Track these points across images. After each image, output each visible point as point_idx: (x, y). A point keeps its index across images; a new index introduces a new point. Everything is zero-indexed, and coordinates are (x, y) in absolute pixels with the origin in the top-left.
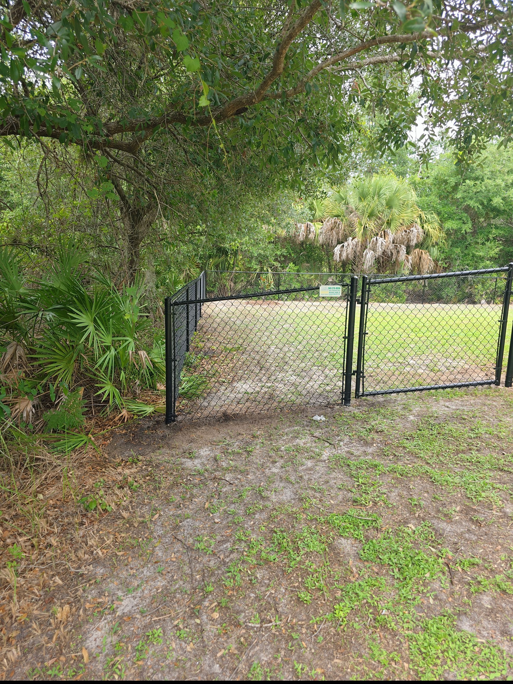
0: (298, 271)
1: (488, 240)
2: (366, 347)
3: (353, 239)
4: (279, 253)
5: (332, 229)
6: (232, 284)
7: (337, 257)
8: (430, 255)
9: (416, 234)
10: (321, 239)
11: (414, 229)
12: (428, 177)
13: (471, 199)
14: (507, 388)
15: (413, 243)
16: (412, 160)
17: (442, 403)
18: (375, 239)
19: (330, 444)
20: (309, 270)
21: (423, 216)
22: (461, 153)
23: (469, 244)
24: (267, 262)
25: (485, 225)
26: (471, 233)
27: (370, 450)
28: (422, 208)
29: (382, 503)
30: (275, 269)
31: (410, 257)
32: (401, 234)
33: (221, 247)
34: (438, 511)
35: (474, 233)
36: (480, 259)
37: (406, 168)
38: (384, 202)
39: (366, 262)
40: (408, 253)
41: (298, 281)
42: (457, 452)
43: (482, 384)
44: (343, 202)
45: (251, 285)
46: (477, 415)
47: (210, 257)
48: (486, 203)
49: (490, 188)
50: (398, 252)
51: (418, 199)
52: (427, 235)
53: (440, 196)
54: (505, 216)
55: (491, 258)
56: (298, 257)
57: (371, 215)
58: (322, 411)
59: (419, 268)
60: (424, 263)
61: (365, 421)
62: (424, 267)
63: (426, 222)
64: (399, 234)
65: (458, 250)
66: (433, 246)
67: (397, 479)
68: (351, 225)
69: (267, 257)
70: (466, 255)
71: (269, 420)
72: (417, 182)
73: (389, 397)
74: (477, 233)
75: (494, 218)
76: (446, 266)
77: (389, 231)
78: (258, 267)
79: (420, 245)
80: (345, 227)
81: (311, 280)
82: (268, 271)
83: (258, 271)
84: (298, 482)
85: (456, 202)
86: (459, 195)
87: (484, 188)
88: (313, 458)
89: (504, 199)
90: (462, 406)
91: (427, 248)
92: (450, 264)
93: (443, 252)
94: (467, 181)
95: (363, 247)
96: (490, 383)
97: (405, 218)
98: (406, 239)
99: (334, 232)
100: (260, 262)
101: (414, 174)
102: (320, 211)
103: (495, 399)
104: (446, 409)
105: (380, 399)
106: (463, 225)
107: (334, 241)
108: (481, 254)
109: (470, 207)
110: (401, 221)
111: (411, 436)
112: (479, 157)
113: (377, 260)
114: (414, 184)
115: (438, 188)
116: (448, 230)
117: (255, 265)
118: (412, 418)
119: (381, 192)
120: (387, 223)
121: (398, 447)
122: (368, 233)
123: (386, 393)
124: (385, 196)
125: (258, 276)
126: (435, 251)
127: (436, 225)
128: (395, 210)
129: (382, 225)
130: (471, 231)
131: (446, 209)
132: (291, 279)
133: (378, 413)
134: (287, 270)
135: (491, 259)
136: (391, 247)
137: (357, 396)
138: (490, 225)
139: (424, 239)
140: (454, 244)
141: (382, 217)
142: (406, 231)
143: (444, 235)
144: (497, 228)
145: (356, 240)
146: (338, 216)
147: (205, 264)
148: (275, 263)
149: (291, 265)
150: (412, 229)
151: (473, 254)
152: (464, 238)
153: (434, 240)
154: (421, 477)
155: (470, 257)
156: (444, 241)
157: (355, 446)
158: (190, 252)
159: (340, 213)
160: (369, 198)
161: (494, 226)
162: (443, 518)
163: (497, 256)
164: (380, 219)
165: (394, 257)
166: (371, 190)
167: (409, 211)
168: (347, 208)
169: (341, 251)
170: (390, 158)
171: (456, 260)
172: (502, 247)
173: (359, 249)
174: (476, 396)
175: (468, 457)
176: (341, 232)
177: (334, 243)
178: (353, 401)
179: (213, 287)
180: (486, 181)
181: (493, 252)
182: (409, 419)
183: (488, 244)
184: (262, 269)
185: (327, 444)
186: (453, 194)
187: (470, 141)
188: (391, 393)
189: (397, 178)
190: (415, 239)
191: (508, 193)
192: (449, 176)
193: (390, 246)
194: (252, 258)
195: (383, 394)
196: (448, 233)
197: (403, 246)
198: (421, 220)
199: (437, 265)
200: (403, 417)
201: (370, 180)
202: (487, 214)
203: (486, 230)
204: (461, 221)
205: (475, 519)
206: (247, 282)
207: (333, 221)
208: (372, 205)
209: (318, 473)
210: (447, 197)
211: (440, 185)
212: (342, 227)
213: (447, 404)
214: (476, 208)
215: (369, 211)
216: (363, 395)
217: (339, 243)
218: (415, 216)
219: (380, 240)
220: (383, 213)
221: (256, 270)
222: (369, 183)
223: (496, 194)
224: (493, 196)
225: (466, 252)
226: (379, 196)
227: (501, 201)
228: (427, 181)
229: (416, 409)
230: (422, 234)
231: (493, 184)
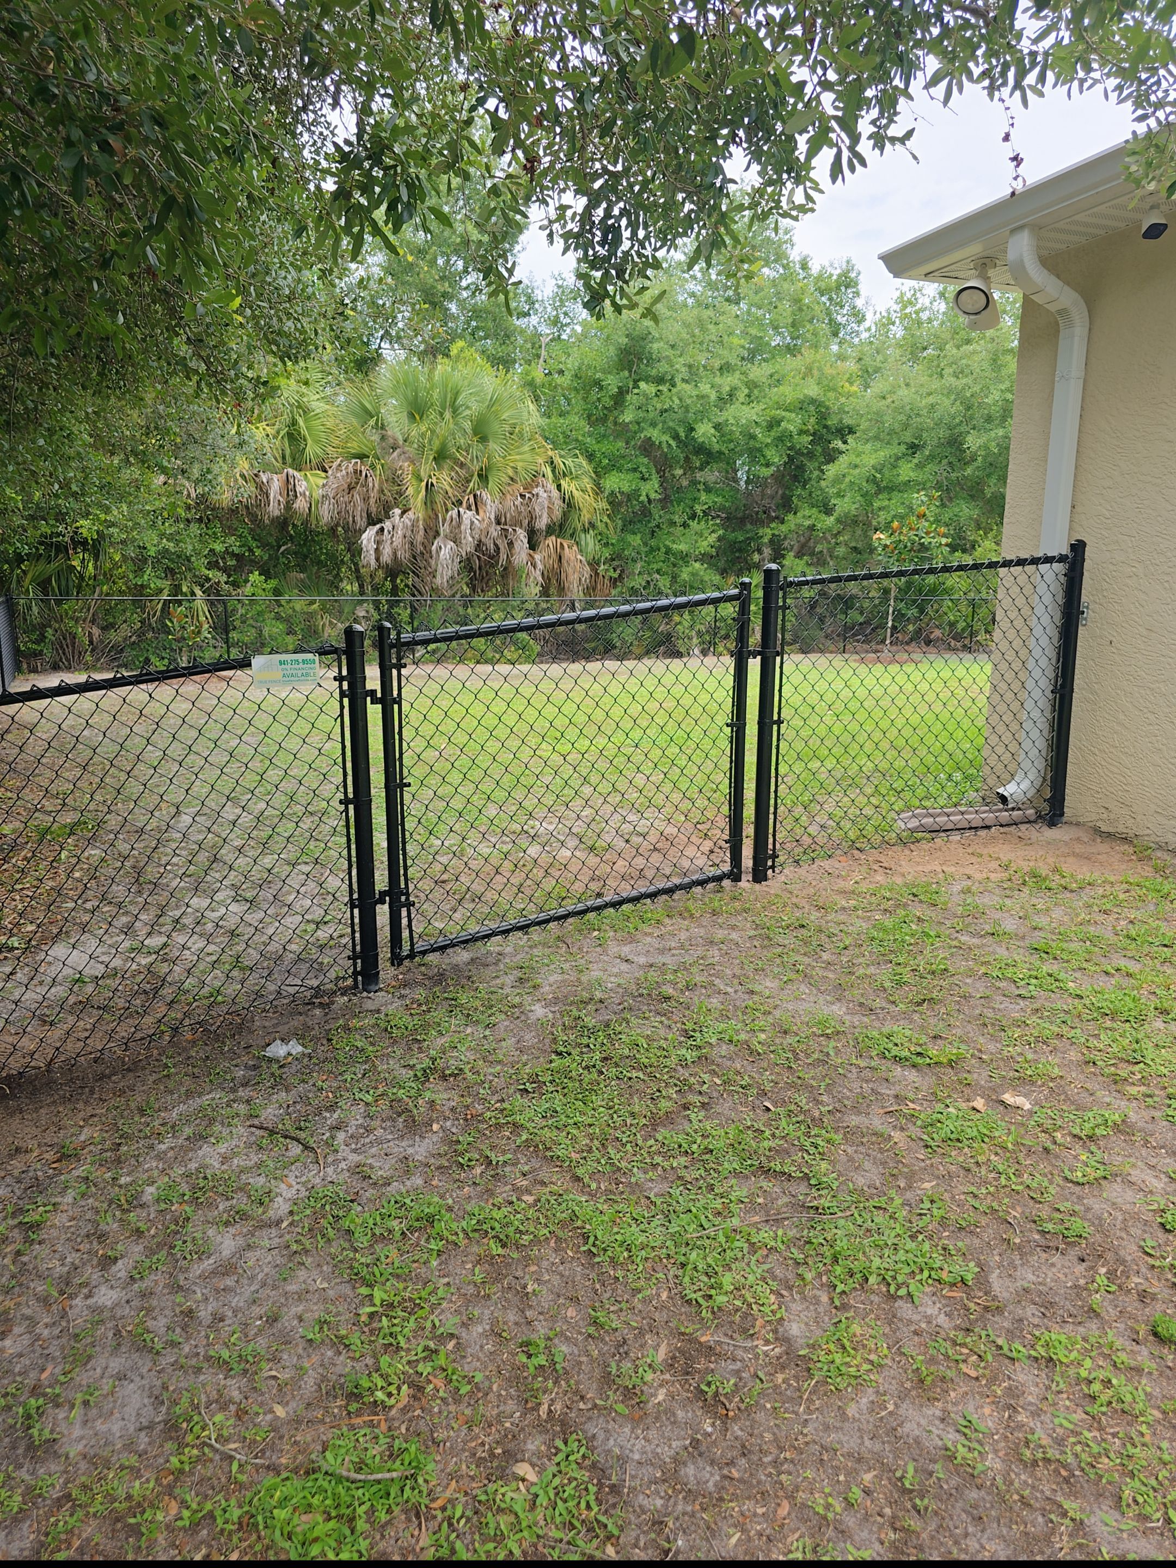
0: (277, 592)
1: (693, 516)
2: (410, 824)
3: (404, 513)
4: (219, 547)
5: (350, 488)
6: (96, 631)
7: (368, 557)
8: (581, 551)
9: (546, 504)
10: (326, 514)
11: (539, 490)
12: (561, 372)
13: (653, 425)
14: (757, 886)
15: (542, 523)
16: (522, 332)
17: (613, 948)
18: (454, 513)
19: (306, 1147)
20: (303, 588)
21: (558, 460)
22: (598, 274)
23: (658, 526)
24: (188, 570)
25: (685, 483)
26: (660, 500)
27: (421, 1149)
28: (553, 443)
29: (439, 1382)
30: (212, 590)
31: (537, 557)
32: (513, 503)
34: (607, 1380)
35: (665, 501)
36: (682, 558)
37: (511, 348)
38: (467, 425)
39: (440, 568)
40: (533, 546)
41: (278, 617)
42: (655, 1122)
43: (701, 883)
44: (372, 422)
45: (152, 630)
46: (698, 979)
47: (20, 559)
48: (682, 435)
49: (689, 401)
50: (511, 544)
51: (543, 422)
52: (569, 505)
53: (589, 416)
54: (722, 465)
55: (703, 555)
56: (274, 558)
57: (440, 457)
58: (297, 1022)
59: (559, 581)
60: (570, 571)
61: (414, 1041)
62: (571, 578)
63: (565, 475)
64: (509, 502)
65: (636, 540)
66: (585, 531)
67: (491, 1259)
68: (395, 479)
69: (187, 559)
70: (652, 550)
71: (130, 1078)
72: (538, 381)
73: (480, 948)
74: (671, 502)
75: (701, 469)
76: (616, 575)
77: (485, 495)
78: (166, 584)
79: (559, 528)
80: (381, 482)
81: (311, 615)
82: (193, 594)
83: (165, 596)
84: (173, 1344)
85: (622, 431)
86: (628, 416)
87: (677, 401)
88: (244, 1216)
89: (717, 427)
90: (662, 951)
91: (572, 536)
92: (622, 571)
93: (606, 545)
94: (642, 385)
95: (431, 534)
96: (718, 879)
97: (520, 465)
98: (524, 514)
99: (357, 496)
100: (169, 572)
101: (529, 362)
102: (317, 442)
103: (733, 921)
104: (625, 967)
105: (462, 956)
106: (642, 483)
107: (358, 518)
108: (683, 547)
109: (653, 444)
110: (510, 472)
111: (534, 1079)
112: (644, 289)
113: (467, 564)
114: (531, 385)
115: (585, 399)
116: (612, 493)
117: (154, 579)
118: (539, 1011)
119: (460, 401)
120: (480, 476)
121: (498, 1126)
122: (439, 499)
123: (474, 939)
124: (468, 412)
126: (589, 541)
127: (587, 483)
128: (492, 445)
129: (468, 481)
130: (659, 497)
131: (605, 447)
132: (260, 614)
133: (453, 1007)
134: (248, 589)
135: (704, 558)
136: (495, 531)
137: (396, 959)
138: (694, 483)
139: (565, 515)
140: (628, 526)
141: (468, 462)
142: (522, 496)
143: (604, 505)
144: (708, 490)
145: (410, 514)
146: (362, 457)
147: (7, 580)
148: (210, 574)
149: (255, 577)
150: (535, 491)
151: (665, 546)
152: (645, 512)
153: (586, 517)
154: (558, 1240)
155: (661, 555)
156: (605, 519)
157: (379, 1142)
159: (366, 450)
160: (433, 415)
161: (701, 487)
162: (620, 1408)
163: (714, 551)
164: (462, 465)
165: (503, 556)
166: (435, 396)
167: (526, 448)
168: (383, 438)
169: (378, 543)
170: (474, 323)
171: (634, 561)
172: (721, 532)
173: (420, 537)
174: (692, 916)
175: (681, 1138)
176: (374, 495)
177: (361, 522)
178: (386, 971)
179: (37, 642)
180: (680, 386)
181: (705, 543)
182: (533, 1017)
183: (693, 524)
184: (176, 590)
185: (296, 1149)
186: (616, 413)
187: (618, 240)
188: (488, 936)
189: (492, 371)
190: (545, 515)
191: (725, 413)
192: (604, 371)
193: (492, 530)
194: (143, 561)
195: (466, 942)
196: (614, 502)
197: (519, 531)
198: (553, 471)
199: (597, 574)
200: (516, 1012)
201: (432, 371)
202: (687, 459)
203: (689, 496)
204: (638, 475)
205: (710, 1391)
206: (141, 623)
207: (351, 469)
208: (442, 430)
209: (252, 1278)
210: (604, 420)
211: (588, 393)
212: (374, 482)
213: (626, 950)
214: (664, 445)
215: (436, 444)
216: (411, 956)
217: (372, 522)
218: (540, 461)
219: (468, 515)
220: (467, 452)
221: (159, 591)
222: (430, 378)
223: (702, 415)
224: (695, 421)
225: (653, 543)
226: (455, 411)
227: (713, 431)
228: (558, 379)
229: (550, 981)
230: (558, 503)
231: (694, 393)
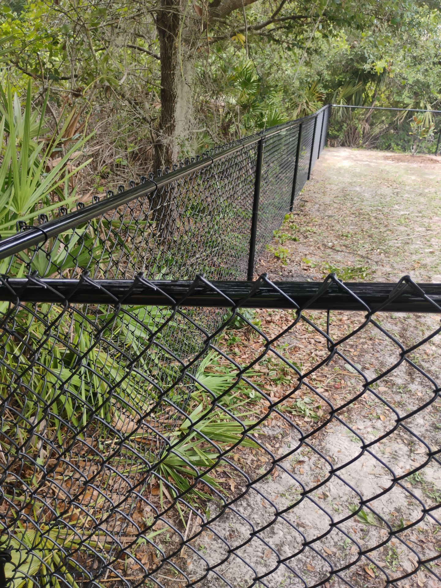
6: (367, 127)
24: (427, 93)
30: (437, 106)
33: (358, 70)
45: (396, 129)
47: (340, 84)
69: (428, 87)
78: (412, 101)
82: (426, 108)
83: (409, 108)
100: (416, 94)
117: (407, 98)
125: (410, 114)
147: (330, 96)
148: (439, 96)
158: (310, 76)
179: (338, 131)
184: (417, 105)
194: (404, 87)
206: (390, 124)
221: (407, 105)
